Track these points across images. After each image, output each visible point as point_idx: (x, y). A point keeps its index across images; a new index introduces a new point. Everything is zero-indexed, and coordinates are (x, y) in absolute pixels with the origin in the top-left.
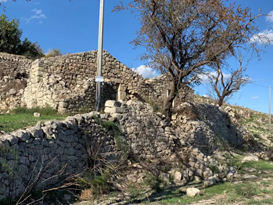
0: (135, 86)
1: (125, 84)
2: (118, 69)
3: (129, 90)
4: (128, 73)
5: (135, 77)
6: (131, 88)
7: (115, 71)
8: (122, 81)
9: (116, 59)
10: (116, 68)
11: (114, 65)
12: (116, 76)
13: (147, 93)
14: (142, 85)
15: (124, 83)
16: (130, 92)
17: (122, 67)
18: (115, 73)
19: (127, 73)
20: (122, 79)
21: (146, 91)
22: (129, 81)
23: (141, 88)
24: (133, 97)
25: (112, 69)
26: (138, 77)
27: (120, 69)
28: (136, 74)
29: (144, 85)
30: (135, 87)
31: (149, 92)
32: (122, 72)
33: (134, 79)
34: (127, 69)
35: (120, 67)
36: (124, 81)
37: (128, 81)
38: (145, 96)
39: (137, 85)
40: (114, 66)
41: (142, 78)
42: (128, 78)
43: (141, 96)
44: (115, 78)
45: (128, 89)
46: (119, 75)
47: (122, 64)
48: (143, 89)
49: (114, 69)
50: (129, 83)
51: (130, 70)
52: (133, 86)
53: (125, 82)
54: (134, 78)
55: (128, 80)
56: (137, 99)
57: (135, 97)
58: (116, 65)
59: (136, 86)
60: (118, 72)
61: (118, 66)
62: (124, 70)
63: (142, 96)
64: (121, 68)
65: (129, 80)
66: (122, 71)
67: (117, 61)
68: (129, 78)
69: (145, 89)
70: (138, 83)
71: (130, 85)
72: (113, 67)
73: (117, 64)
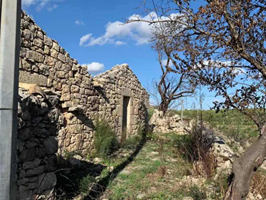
0: (75, 92)
1: (55, 87)
2: (40, 49)
3: (63, 102)
4: (63, 62)
5: (77, 71)
6: (68, 97)
7: (31, 55)
8: (49, 80)
9: (33, 23)
10: (33, 45)
11: (28, 37)
12: (33, 66)
13: (96, 105)
14: (88, 91)
15: (52, 86)
16: (64, 105)
17: (48, 46)
18: (33, 61)
19: (59, 62)
20: (47, 76)
21: (95, 101)
22: (65, 80)
23: (86, 96)
24: (71, 118)
25: (24, 49)
26: (81, 73)
27: (43, 49)
28: (78, 66)
29: (91, 90)
30: (75, 94)
31: (99, 103)
32: (50, 59)
33: (74, 77)
34: (59, 52)
35: (44, 45)
36: (52, 82)
37: (62, 80)
38: (92, 112)
39: (79, 90)
40: (29, 40)
41: (87, 75)
42: (61, 74)
43: (87, 112)
44: (32, 72)
45: (61, 100)
46: (42, 66)
47: (48, 39)
48: (89, 98)
49: (31, 49)
50: (63, 86)
51: (66, 55)
52: (71, 93)
53: (55, 82)
54: (74, 72)
55: (61, 78)
56: (79, 121)
57: (75, 118)
58: (34, 38)
59: (78, 92)
60: (40, 57)
61: (39, 41)
62: (54, 52)
63: (88, 114)
64: (46, 47)
65: (64, 78)
66: (49, 55)
67: (38, 29)
68: (63, 73)
69: (93, 97)
70: (82, 85)
71: (66, 90)
72: (27, 42)
73: (37, 37)
